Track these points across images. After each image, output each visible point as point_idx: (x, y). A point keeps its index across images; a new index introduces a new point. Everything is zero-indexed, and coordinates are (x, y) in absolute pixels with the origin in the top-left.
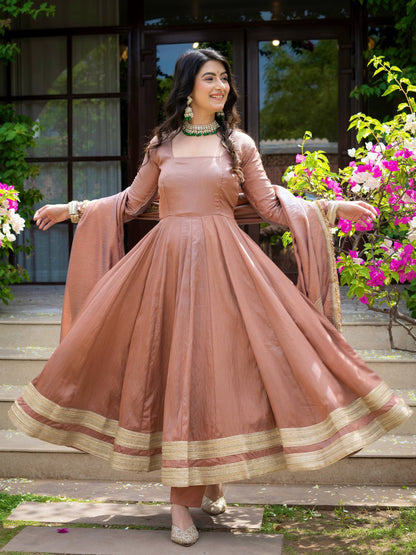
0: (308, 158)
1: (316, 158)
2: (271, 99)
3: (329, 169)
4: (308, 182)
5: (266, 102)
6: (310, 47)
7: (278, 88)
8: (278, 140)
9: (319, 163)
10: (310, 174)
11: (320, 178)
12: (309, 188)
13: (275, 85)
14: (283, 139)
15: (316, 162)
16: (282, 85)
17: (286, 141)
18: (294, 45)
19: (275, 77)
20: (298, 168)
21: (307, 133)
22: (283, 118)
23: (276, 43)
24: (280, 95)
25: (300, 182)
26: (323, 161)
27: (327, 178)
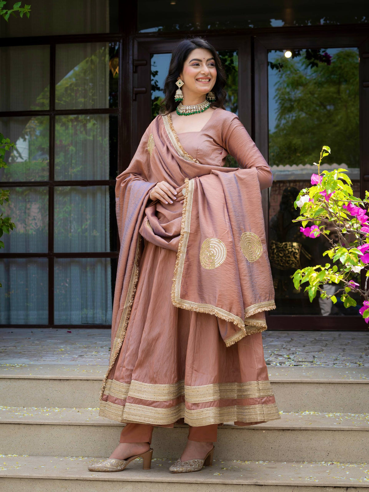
0: (325, 178)
1: (335, 177)
2: (283, 121)
3: (352, 193)
4: (326, 208)
5: (277, 126)
6: (327, 59)
7: (290, 109)
8: (291, 165)
9: (340, 185)
10: (328, 197)
11: (340, 204)
12: (327, 215)
13: (288, 105)
14: (297, 165)
15: (335, 183)
16: (295, 104)
17: (301, 166)
18: (308, 57)
19: (287, 97)
20: (313, 191)
21: (325, 148)
22: (297, 141)
23: (288, 54)
24: (292, 116)
25: (316, 208)
26: (345, 182)
27: (349, 204)
